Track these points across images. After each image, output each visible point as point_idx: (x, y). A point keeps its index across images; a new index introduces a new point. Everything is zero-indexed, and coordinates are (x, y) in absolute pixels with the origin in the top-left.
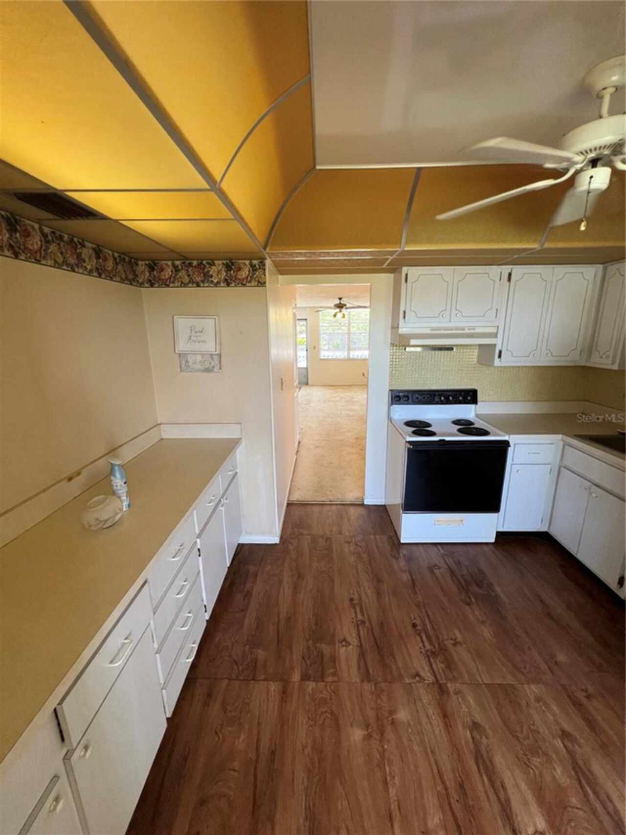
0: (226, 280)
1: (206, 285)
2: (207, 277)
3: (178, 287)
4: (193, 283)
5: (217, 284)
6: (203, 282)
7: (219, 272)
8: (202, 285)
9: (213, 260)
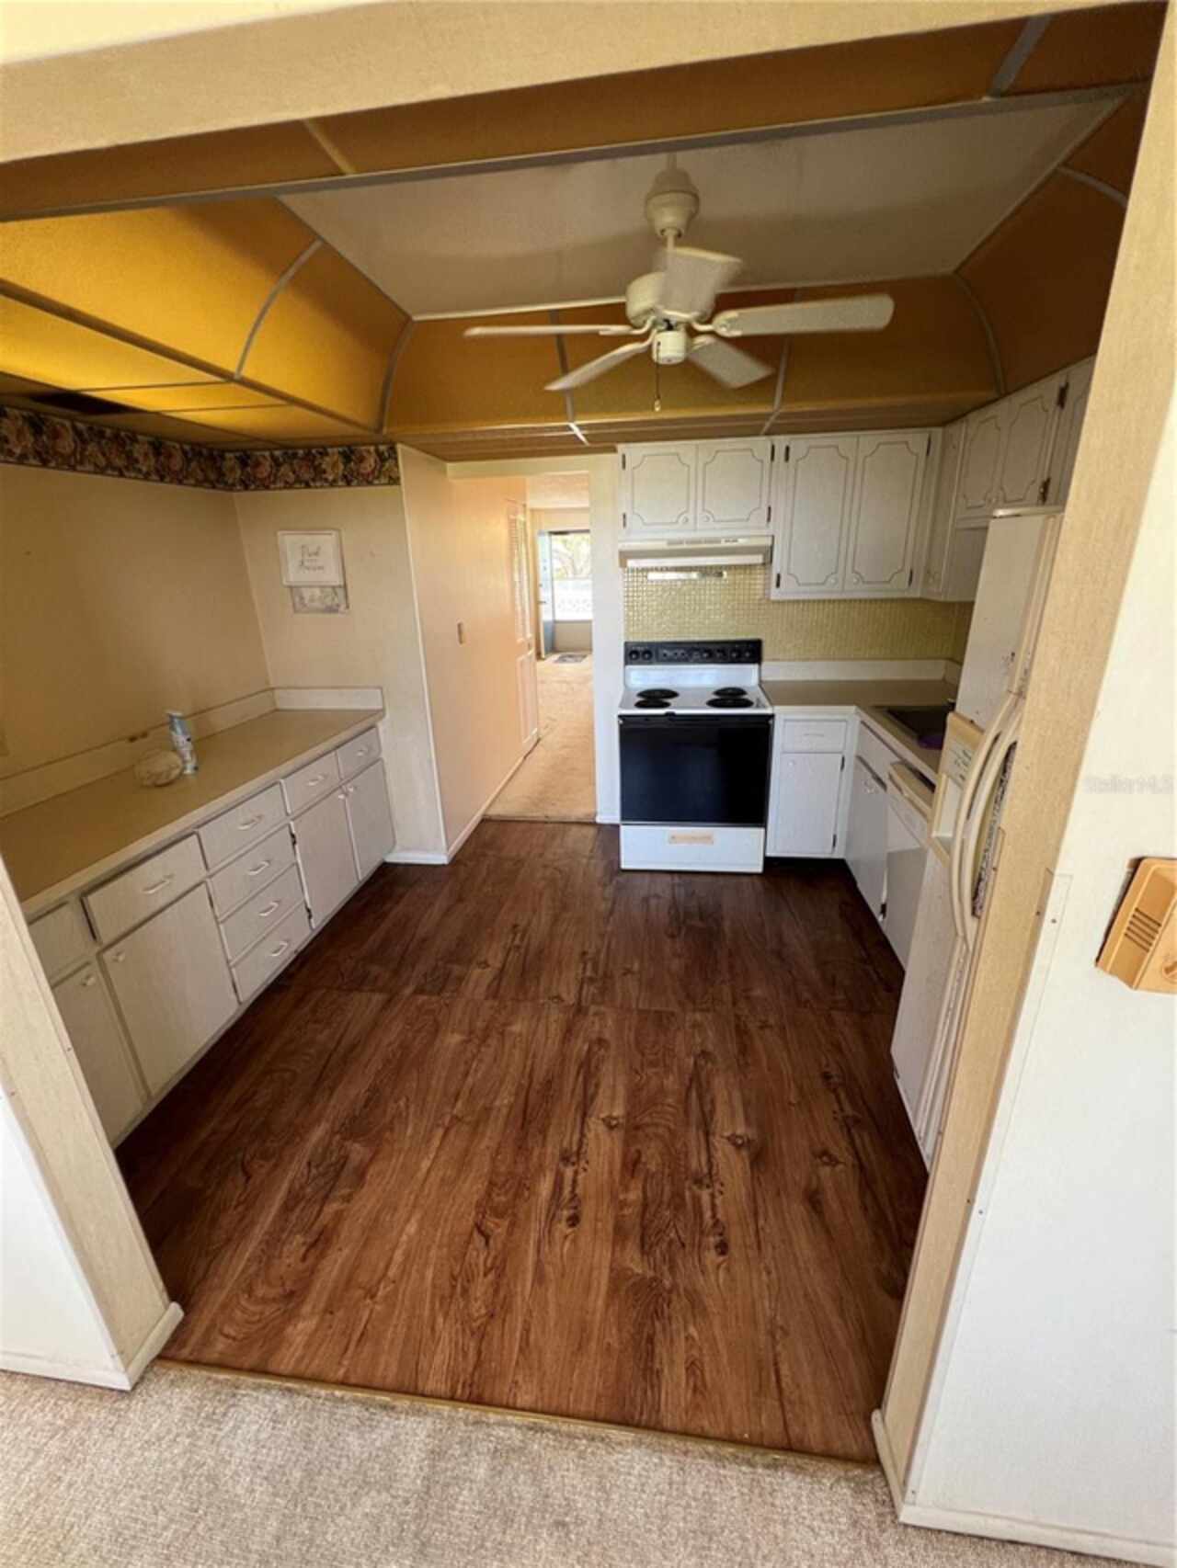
0: (345, 477)
1: (318, 484)
2: (319, 473)
3: (280, 489)
4: (301, 482)
5: (333, 484)
6: (314, 480)
7: (334, 465)
8: (312, 484)
9: (324, 448)
